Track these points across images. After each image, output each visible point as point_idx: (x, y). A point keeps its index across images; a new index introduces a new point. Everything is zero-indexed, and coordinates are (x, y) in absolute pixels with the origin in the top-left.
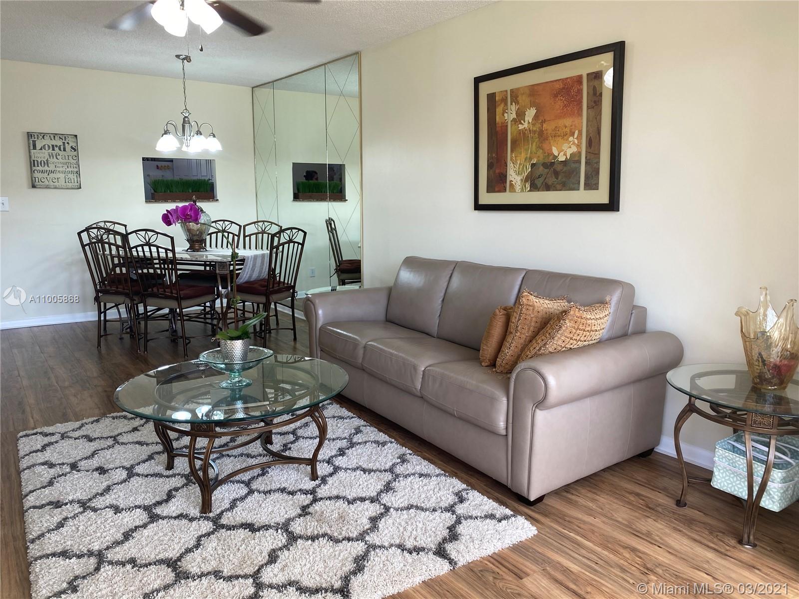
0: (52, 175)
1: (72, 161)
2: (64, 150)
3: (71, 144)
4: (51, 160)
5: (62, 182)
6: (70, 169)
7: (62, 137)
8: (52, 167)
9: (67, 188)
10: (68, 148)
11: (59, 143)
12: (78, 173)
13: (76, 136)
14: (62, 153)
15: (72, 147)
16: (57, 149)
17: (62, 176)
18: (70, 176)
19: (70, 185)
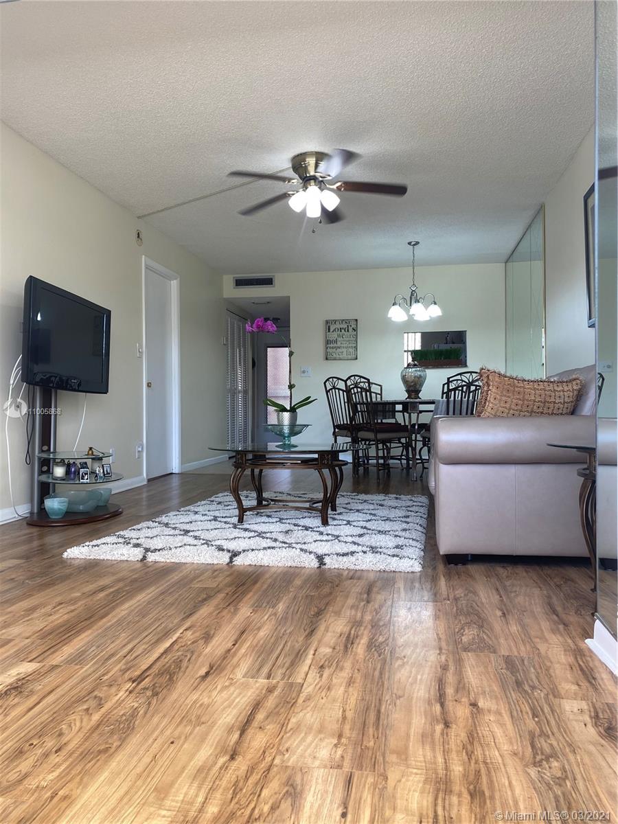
0: (339, 350)
1: (352, 339)
2: (348, 331)
3: (353, 326)
4: (339, 339)
5: (345, 355)
6: (350, 345)
7: (347, 321)
8: (339, 344)
9: (348, 360)
10: (350, 329)
11: (345, 326)
12: (356, 348)
13: (356, 320)
14: (346, 333)
15: (353, 329)
16: (343, 331)
17: (345, 350)
18: (351, 350)
19: (350, 357)
